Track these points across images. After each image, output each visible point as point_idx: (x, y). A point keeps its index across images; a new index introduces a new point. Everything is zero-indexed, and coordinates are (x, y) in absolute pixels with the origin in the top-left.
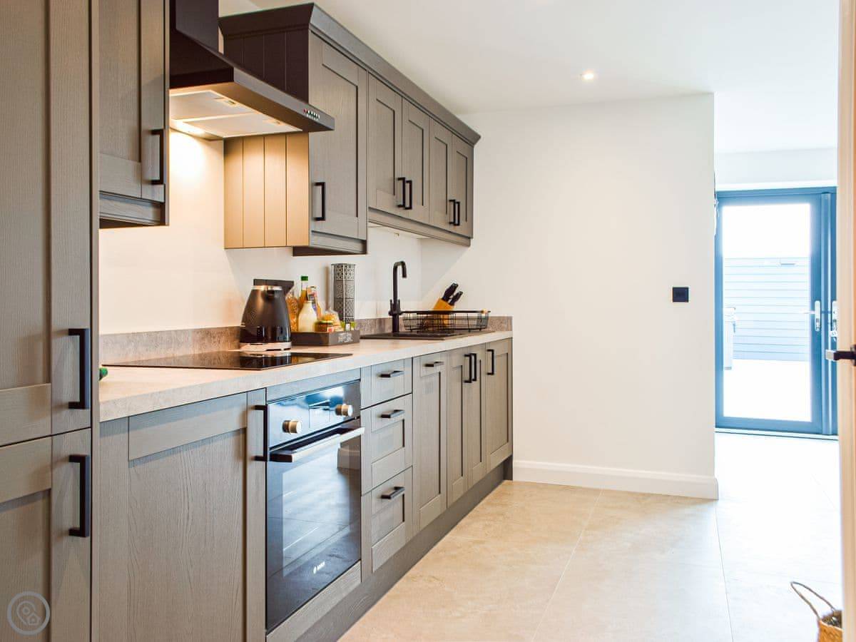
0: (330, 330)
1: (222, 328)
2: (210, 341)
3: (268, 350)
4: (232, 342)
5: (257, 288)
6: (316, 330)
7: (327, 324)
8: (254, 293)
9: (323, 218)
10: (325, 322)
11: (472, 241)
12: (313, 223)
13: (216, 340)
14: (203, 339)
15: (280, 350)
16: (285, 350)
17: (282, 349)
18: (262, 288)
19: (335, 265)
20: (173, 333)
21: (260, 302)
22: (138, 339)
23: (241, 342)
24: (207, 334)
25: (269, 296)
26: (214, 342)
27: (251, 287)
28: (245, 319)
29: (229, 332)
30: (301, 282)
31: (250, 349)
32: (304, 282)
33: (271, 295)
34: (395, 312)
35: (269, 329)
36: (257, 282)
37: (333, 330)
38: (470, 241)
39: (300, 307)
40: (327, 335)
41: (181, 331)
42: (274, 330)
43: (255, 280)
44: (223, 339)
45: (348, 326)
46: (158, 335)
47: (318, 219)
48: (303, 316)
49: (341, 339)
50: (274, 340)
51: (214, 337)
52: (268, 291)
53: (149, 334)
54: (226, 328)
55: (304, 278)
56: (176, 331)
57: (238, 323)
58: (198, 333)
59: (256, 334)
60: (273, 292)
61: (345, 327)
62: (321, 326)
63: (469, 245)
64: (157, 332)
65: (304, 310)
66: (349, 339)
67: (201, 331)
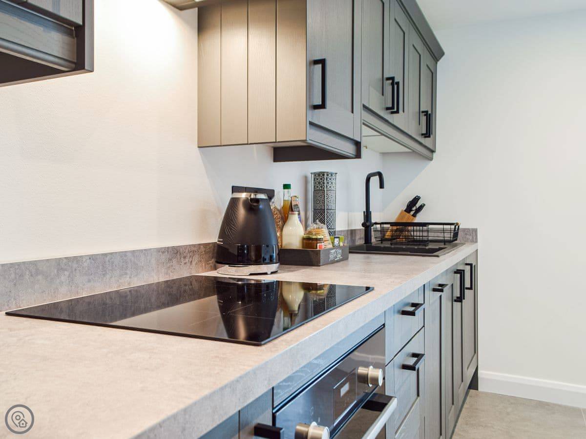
0: (320, 247)
1: (194, 246)
2: (179, 262)
3: (251, 274)
4: (207, 261)
5: (237, 195)
6: (303, 247)
7: (317, 239)
8: (234, 202)
9: (323, 106)
10: (314, 237)
11: (435, 155)
12: (310, 112)
13: (187, 260)
14: (170, 260)
15: (266, 274)
16: (272, 273)
17: (269, 273)
18: (243, 196)
19: (315, 174)
20: (129, 255)
21: (242, 212)
22: (75, 265)
23: (218, 262)
24: (176, 253)
25: (252, 206)
26: (185, 263)
27: (229, 196)
28: (223, 234)
29: (202, 249)
30: (283, 190)
31: (227, 272)
32: (286, 190)
33: (255, 204)
34: (368, 224)
35: (253, 247)
36: (235, 189)
37: (323, 247)
38: (433, 155)
39: (285, 219)
40: (318, 253)
41: (142, 251)
42: (258, 249)
43: (233, 187)
44: (196, 258)
45: (336, 241)
46: (107, 259)
47: (316, 107)
48: (287, 229)
49: (332, 257)
50: (259, 261)
51: (185, 257)
52: (252, 200)
53: (93, 258)
54: (200, 245)
55: (286, 187)
56: (133, 252)
57: (213, 238)
58: (163, 252)
59: (236, 253)
60: (257, 201)
61: (333, 243)
62: (310, 242)
63: (431, 159)
64: (105, 255)
65: (289, 222)
66: (339, 256)
67: (167, 249)
